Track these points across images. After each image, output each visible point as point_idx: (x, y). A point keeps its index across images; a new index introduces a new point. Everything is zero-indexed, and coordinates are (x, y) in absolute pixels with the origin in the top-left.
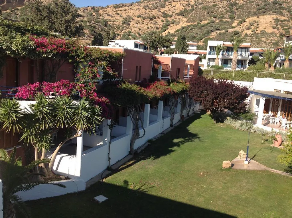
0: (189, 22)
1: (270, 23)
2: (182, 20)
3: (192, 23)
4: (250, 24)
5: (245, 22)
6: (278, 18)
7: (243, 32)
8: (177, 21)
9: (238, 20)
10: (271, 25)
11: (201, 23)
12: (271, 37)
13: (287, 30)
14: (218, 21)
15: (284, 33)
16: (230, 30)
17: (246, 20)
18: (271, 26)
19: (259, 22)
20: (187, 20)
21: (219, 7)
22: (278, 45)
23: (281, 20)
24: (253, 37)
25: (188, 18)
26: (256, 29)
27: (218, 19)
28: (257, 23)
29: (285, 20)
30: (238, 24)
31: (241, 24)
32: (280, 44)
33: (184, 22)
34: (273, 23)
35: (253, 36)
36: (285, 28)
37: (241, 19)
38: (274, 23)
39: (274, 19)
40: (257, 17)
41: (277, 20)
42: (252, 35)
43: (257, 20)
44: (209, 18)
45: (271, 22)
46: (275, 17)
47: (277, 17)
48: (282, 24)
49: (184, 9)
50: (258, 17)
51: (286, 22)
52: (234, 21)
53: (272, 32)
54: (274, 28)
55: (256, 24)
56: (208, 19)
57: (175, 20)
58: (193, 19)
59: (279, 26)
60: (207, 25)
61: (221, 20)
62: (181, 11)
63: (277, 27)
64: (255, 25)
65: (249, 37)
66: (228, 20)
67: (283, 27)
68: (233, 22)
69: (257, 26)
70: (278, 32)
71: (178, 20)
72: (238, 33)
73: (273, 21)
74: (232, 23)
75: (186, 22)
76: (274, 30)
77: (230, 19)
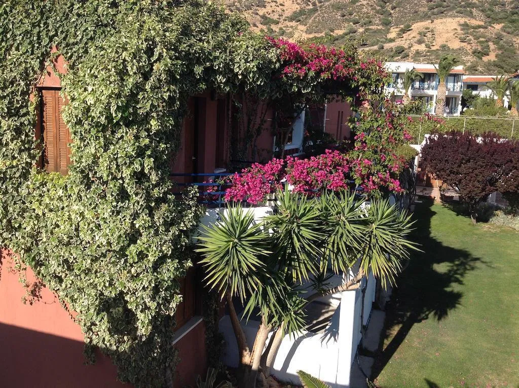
0: (310, 33)
1: (454, 32)
2: (296, 28)
3: (317, 35)
4: (420, 33)
5: (409, 30)
6: (468, 22)
7: (412, 49)
8: (289, 31)
9: (398, 28)
10: (456, 35)
11: (332, 33)
12: (463, 57)
13: (485, 44)
14: (361, 30)
15: (480, 49)
16: (387, 46)
17: (412, 28)
18: (456, 37)
19: (435, 30)
20: (307, 29)
21: (363, 5)
22: (476, 70)
23: (473, 25)
24: (431, 57)
25: (308, 25)
26: (432, 43)
27: (362, 26)
28: (432, 31)
29: (480, 27)
30: (399, 34)
31: (404, 35)
32: (479, 68)
33: (301, 32)
34: (459, 31)
35: (429, 56)
36: (481, 39)
37: (402, 26)
38: (462, 31)
39: (460, 25)
40: (430, 21)
41: (465, 26)
42: (428, 54)
43: (431, 26)
44: (346, 25)
45: (456, 29)
46: (462, 20)
47: (466, 20)
48: (475, 34)
49: (299, 9)
50: (432, 22)
51: (482, 30)
52: (389, 29)
53: (459, 47)
54: (463, 41)
55: (430, 33)
56: (344, 27)
57: (284, 29)
58: (317, 27)
59: (471, 37)
60: (342, 37)
61: (367, 27)
62: (295, 13)
63: (468, 38)
64: (429, 35)
65: (422, 56)
66: (379, 28)
67: (477, 38)
68: (388, 31)
69: (432, 37)
70: (469, 47)
71: (291, 30)
72: (403, 51)
73: (459, 28)
74: (388, 33)
75: (306, 32)
76: (463, 44)
77: (383, 25)
